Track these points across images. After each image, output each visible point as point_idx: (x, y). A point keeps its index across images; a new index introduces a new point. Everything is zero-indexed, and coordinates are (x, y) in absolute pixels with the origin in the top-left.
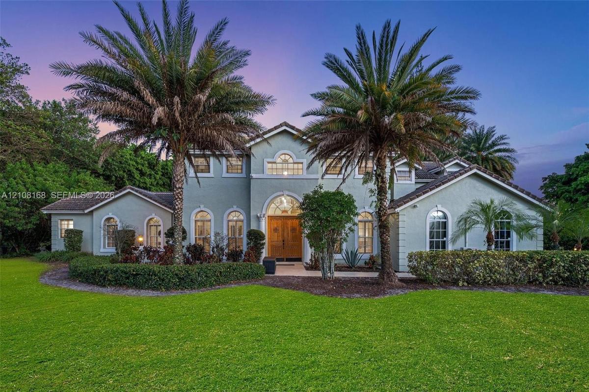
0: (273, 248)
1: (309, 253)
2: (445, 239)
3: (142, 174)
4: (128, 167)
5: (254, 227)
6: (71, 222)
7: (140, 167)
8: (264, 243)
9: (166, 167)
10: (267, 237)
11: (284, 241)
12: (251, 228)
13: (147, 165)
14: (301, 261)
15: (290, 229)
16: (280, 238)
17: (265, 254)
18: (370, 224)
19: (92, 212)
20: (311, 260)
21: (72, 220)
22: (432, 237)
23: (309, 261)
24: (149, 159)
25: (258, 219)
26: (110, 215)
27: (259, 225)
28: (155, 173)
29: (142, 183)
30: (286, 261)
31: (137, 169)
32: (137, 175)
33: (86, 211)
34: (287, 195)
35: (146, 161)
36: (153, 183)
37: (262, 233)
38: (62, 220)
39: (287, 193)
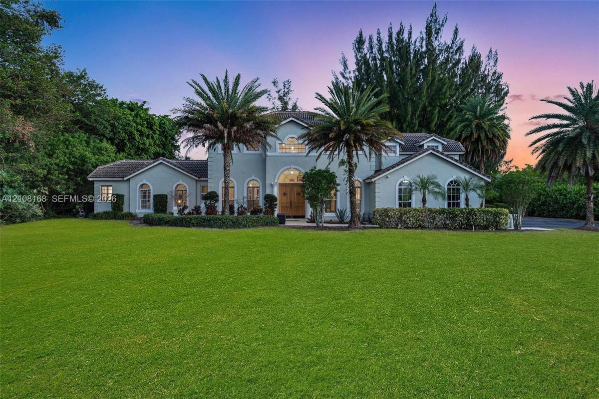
0: (283, 207)
1: (309, 211)
2: (410, 201)
3: (142, 134)
4: (130, 128)
5: (268, 192)
6: (111, 188)
7: (140, 127)
8: (276, 205)
9: (163, 126)
10: (278, 200)
11: (291, 203)
12: (267, 193)
13: (146, 125)
14: (304, 218)
15: (295, 194)
16: (289, 200)
17: (277, 212)
18: (359, 189)
19: (129, 179)
20: (311, 216)
21: (111, 186)
22: (400, 198)
23: (309, 218)
24: (147, 119)
25: (272, 186)
26: (145, 182)
27: (272, 191)
28: (153, 133)
29: (141, 144)
30: (293, 218)
31: (138, 130)
32: (137, 136)
33: (125, 179)
34: (294, 168)
35: (145, 120)
36: (151, 143)
37: (275, 196)
38: (102, 186)
39: (294, 166)
